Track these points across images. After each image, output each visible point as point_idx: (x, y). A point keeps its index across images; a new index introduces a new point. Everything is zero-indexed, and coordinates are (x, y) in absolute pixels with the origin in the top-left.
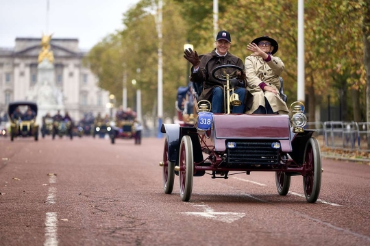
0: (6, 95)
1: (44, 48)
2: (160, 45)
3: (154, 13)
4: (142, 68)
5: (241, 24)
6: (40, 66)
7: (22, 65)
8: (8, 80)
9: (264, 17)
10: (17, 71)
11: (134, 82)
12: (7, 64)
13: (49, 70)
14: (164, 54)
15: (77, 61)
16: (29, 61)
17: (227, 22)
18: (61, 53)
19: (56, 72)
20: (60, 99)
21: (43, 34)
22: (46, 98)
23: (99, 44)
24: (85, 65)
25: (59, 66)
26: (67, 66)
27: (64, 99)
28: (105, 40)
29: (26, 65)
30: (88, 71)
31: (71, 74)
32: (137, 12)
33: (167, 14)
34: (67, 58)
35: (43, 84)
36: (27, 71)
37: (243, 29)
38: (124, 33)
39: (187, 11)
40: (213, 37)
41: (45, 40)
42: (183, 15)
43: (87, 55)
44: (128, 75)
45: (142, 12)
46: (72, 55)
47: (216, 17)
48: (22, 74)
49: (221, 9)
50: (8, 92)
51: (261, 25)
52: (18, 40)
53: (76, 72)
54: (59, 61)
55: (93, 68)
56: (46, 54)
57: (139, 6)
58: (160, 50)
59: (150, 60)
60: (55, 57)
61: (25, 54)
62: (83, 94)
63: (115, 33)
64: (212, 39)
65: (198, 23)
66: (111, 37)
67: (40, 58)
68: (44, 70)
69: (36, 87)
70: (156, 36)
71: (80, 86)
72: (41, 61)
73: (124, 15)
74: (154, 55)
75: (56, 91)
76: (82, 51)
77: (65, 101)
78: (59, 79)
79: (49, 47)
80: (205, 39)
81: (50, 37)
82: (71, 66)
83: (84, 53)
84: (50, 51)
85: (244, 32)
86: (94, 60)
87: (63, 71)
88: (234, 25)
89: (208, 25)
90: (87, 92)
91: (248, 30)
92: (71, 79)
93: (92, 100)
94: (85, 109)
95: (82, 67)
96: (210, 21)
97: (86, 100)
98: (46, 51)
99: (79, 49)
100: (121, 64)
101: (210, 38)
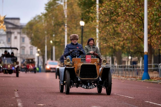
2: (66, 21)
3: (62, 4)
4: (56, 34)
5: (112, 10)
9: (125, 6)
11: (51, 42)
13: (4, 35)
14: (68, 26)
15: (19, 31)
17: (104, 9)
18: (10, 26)
19: (7, 36)
23: (31, 21)
24: (24, 33)
25: (9, 33)
26: (13, 33)
28: (35, 19)
30: (25, 36)
31: (16, 38)
32: (53, 3)
33: (70, 5)
34: (13, 28)
37: (113, 13)
38: (45, 15)
39: (81, 2)
40: (96, 17)
41: (2, 19)
42: (79, 5)
43: (25, 27)
44: (48, 38)
45: (56, 3)
46: (16, 27)
47: (97, 6)
49: (101, 2)
51: (123, 10)
53: (19, 36)
54: (9, 30)
55: (28, 34)
56: (2, 26)
58: (66, 24)
59: (61, 30)
60: (7, 28)
62: (22, 48)
63: (41, 15)
64: (96, 18)
65: (88, 10)
66: (38, 17)
68: (1, 35)
70: (64, 17)
71: (21, 44)
73: (46, 5)
74: (63, 27)
78: (9, 40)
79: (4, 22)
80: (92, 18)
81: (4, 17)
82: (16, 33)
83: (23, 26)
84: (4, 24)
85: (113, 15)
86: (29, 30)
87: (11, 36)
88: (108, 11)
89: (94, 10)
90: (24, 47)
91: (115, 13)
92: (16, 40)
93: (27, 52)
94: (23, 56)
95: (22, 33)
96: (94, 8)
97: (24, 52)
98: (2, 25)
99: (20, 24)
100: (44, 32)
101: (94, 18)
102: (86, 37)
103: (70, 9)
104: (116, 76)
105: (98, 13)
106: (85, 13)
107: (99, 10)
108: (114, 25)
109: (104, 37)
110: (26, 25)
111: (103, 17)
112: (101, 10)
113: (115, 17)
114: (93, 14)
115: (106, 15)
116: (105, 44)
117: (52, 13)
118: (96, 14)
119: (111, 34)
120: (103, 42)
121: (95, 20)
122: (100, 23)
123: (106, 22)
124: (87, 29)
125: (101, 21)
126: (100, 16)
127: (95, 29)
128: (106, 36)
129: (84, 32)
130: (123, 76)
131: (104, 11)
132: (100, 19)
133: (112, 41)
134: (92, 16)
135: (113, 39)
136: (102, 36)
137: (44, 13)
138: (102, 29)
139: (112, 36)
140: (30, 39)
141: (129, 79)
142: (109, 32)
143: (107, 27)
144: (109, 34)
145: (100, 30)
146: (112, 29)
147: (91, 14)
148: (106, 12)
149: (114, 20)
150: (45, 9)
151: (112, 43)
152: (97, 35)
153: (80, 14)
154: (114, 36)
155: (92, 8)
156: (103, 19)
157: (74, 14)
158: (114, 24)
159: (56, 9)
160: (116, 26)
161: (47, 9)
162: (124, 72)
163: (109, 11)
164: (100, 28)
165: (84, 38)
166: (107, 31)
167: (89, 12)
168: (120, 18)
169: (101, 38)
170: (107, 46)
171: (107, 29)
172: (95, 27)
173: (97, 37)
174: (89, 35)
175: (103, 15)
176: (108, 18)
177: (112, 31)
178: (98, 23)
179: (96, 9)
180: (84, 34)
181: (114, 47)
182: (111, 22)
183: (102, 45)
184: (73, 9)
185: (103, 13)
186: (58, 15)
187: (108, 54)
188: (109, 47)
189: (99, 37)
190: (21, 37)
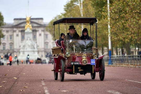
0: (10, 45)
1: (27, 23)
3: (79, 5)
5: (121, 8)
6: (26, 31)
7: (17, 31)
8: (11, 38)
9: (132, 5)
10: (15, 34)
12: (10, 31)
13: (30, 33)
15: (42, 29)
16: (21, 29)
17: (114, 8)
18: (35, 25)
19: (33, 34)
20: (35, 46)
21: (27, 17)
22: (29, 46)
24: (47, 30)
25: (34, 31)
26: (38, 31)
27: (38, 46)
28: (56, 18)
29: (19, 31)
30: (48, 33)
31: (40, 35)
32: (71, 4)
33: (85, 5)
34: (38, 27)
35: (27, 40)
36: (20, 34)
37: (121, 11)
38: (65, 15)
39: (95, 3)
40: (108, 15)
41: (28, 19)
42: (93, 5)
43: (48, 25)
45: (73, 5)
46: (40, 26)
47: (108, 6)
48: (17, 35)
49: (111, 2)
50: (11, 44)
51: (130, 8)
52: (15, 19)
53: (43, 33)
54: (34, 29)
55: (50, 31)
56: (28, 26)
57: (72, 2)
60: (33, 27)
61: (18, 26)
62: (46, 43)
63: (61, 15)
64: (107, 16)
65: (100, 9)
66: (58, 17)
67: (26, 28)
68: (28, 33)
69: (24, 41)
71: (44, 40)
72: (26, 29)
73: (65, 6)
75: (34, 43)
76: (45, 24)
77: (38, 47)
78: (35, 37)
79: (30, 22)
80: (104, 16)
81: (30, 17)
82: (40, 31)
83: (46, 24)
84: (30, 24)
85: (122, 12)
86: (51, 28)
87: (36, 34)
88: (117, 9)
89: (105, 10)
90: (48, 43)
91: (124, 11)
92: (40, 37)
93: (50, 46)
94: (47, 50)
95: (45, 31)
96: (106, 8)
97: (48, 47)
98: (28, 24)
99: (44, 23)
100: (64, 29)
101: (106, 16)
102: (100, 32)
103: (85, 9)
104: (126, 64)
105: (109, 11)
106: (98, 12)
107: (110, 9)
108: (123, 22)
109: (114, 32)
110: (49, 24)
111: (113, 15)
112: (111, 9)
113: (124, 14)
114: (105, 12)
115: (115, 13)
116: (116, 38)
117: (70, 13)
118: (107, 12)
119: (120, 29)
120: (114, 36)
121: (106, 18)
122: (111, 21)
123: (116, 19)
124: (100, 25)
125: (112, 19)
126: (111, 14)
127: (107, 25)
128: (117, 31)
129: (98, 28)
130: (132, 65)
131: (114, 9)
132: (111, 16)
133: (122, 34)
134: (104, 14)
135: (122, 33)
136: (113, 31)
137: (64, 13)
138: (113, 25)
139: (121, 31)
140: (52, 36)
141: (137, 67)
142: (119, 28)
143: (117, 23)
144: (119, 29)
145: (112, 26)
146: (121, 24)
147: (103, 13)
148: (116, 10)
149: (123, 17)
150: (64, 10)
151: (122, 36)
152: (109, 30)
153: (94, 13)
154: (123, 31)
155: (104, 7)
156: (114, 17)
157: (89, 13)
158: (123, 20)
159: (73, 10)
160: (124, 22)
161: (66, 9)
162: (133, 61)
163: (119, 9)
164: (112, 25)
165: (98, 33)
166: (117, 26)
167: (101, 11)
168: (128, 15)
169: (112, 33)
170: (117, 39)
171: (117, 25)
172: (107, 23)
173: (109, 32)
174: (102, 30)
175: (113, 13)
176: (117, 16)
177: (121, 26)
178: (109, 20)
179: (107, 8)
180: (97, 30)
181: (123, 40)
182: (120, 19)
183: (113, 38)
184: (88, 9)
185: (113, 12)
186: (75, 15)
187: (118, 46)
188: (119, 40)
189: (110, 32)
190: (45, 34)
